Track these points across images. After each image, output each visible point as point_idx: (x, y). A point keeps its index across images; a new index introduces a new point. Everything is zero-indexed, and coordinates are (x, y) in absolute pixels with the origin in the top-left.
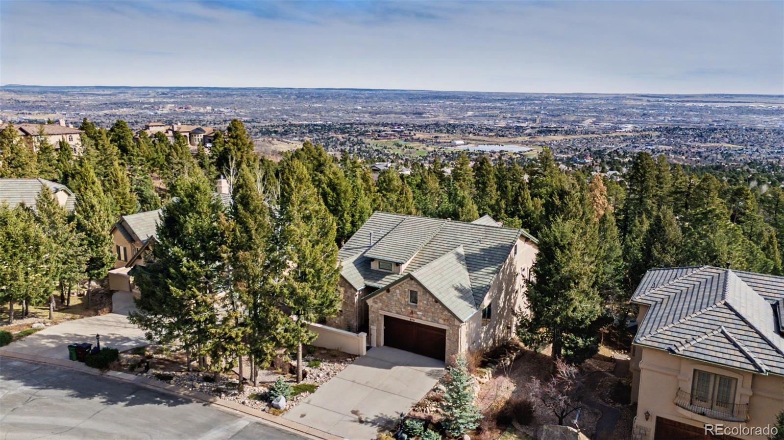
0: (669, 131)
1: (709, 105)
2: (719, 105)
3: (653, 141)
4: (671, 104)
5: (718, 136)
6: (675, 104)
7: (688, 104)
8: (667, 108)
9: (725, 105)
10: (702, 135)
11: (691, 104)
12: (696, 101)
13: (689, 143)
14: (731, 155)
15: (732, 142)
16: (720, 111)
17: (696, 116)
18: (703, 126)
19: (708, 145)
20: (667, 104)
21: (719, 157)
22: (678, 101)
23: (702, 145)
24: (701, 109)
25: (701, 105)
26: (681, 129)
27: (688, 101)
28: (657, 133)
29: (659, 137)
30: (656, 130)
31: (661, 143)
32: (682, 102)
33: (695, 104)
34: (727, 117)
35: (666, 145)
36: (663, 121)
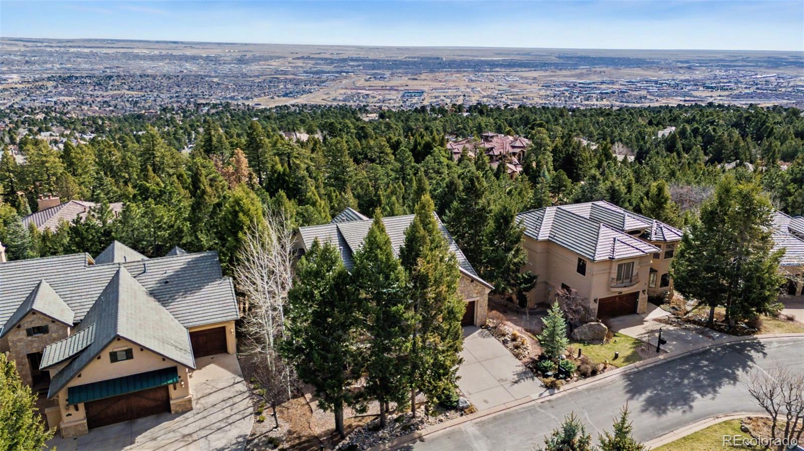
0: (66, 79)
1: (94, 50)
2: (105, 51)
3: (50, 92)
4: (53, 50)
5: (116, 83)
6: (58, 49)
7: (72, 50)
8: (51, 54)
9: (110, 51)
10: (102, 82)
11: (75, 50)
12: (79, 47)
13: (91, 93)
14: (136, 102)
15: (131, 89)
16: (107, 57)
17: (86, 63)
18: (97, 73)
19: (111, 93)
20: (49, 49)
21: (128, 105)
22: (60, 47)
23: (105, 94)
24: (87, 56)
25: (87, 50)
26: (77, 78)
27: (71, 47)
28: (51, 84)
29: (56, 87)
30: (49, 79)
31: (60, 94)
32: (65, 47)
33: (79, 49)
34: (116, 63)
35: (67, 96)
36: (51, 69)
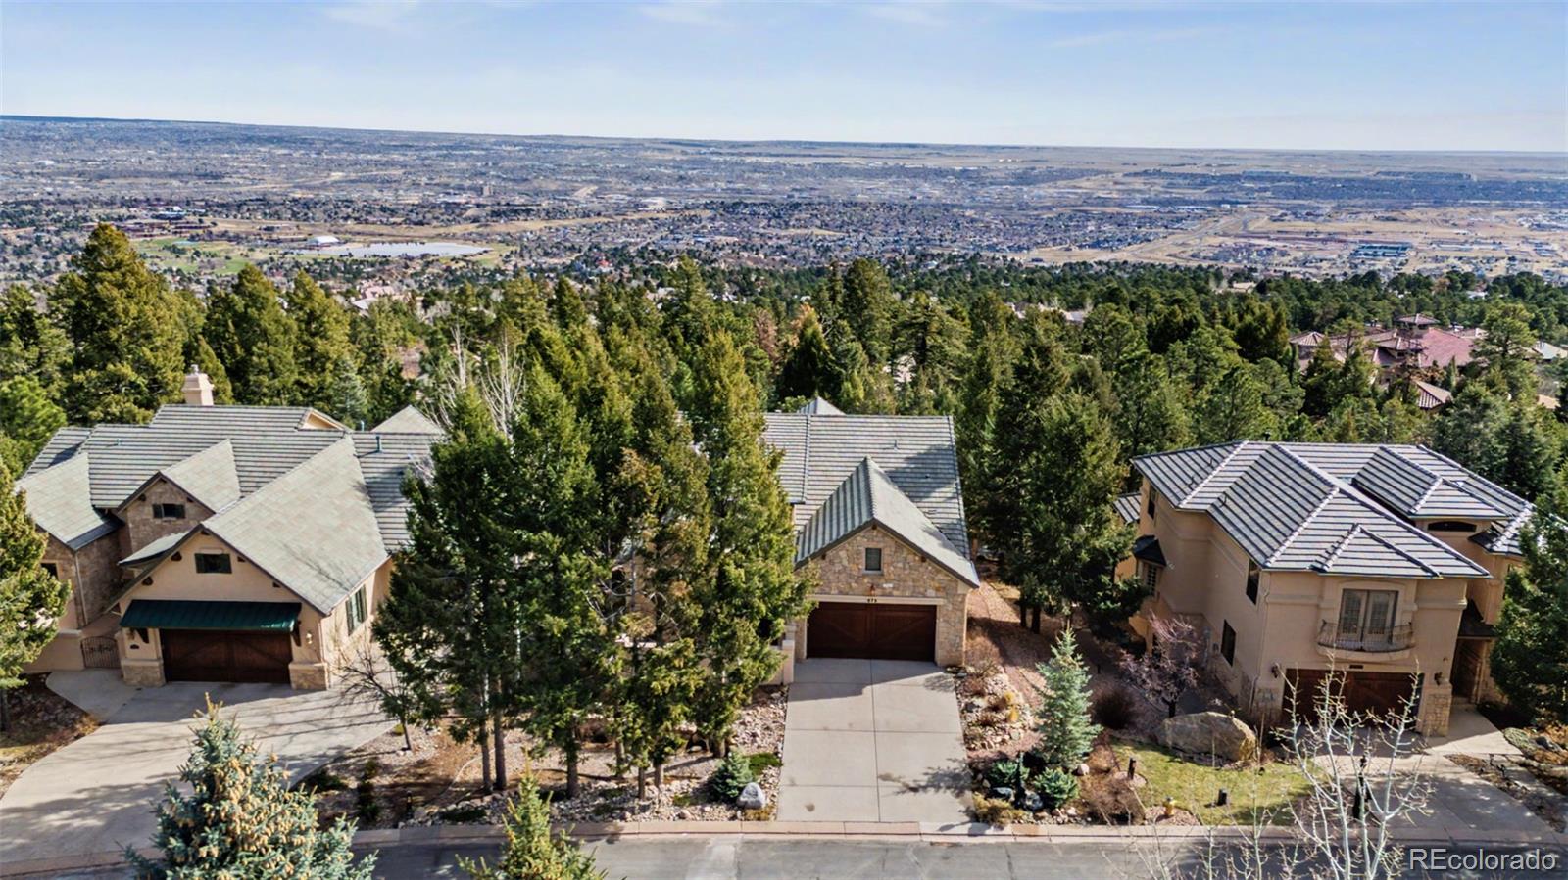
0: (730, 209)
1: (782, 160)
2: (798, 161)
3: (703, 227)
4: (721, 159)
5: (803, 216)
6: (728, 158)
7: (748, 160)
8: (717, 166)
9: (806, 162)
10: (782, 212)
11: (753, 159)
12: (760, 154)
13: (762, 231)
14: (828, 249)
15: (825, 226)
16: (800, 171)
17: (765, 181)
18: (778, 198)
19: (792, 231)
20: (715, 158)
21: (813, 252)
22: (733, 154)
23: (783, 233)
24: (770, 169)
25: (771, 160)
26: (746, 205)
27: (748, 154)
28: (709, 213)
29: (713, 220)
30: (706, 206)
31: (717, 231)
32: (739, 154)
33: (760, 159)
34: (810, 181)
35: (727, 234)
36: (714, 190)
